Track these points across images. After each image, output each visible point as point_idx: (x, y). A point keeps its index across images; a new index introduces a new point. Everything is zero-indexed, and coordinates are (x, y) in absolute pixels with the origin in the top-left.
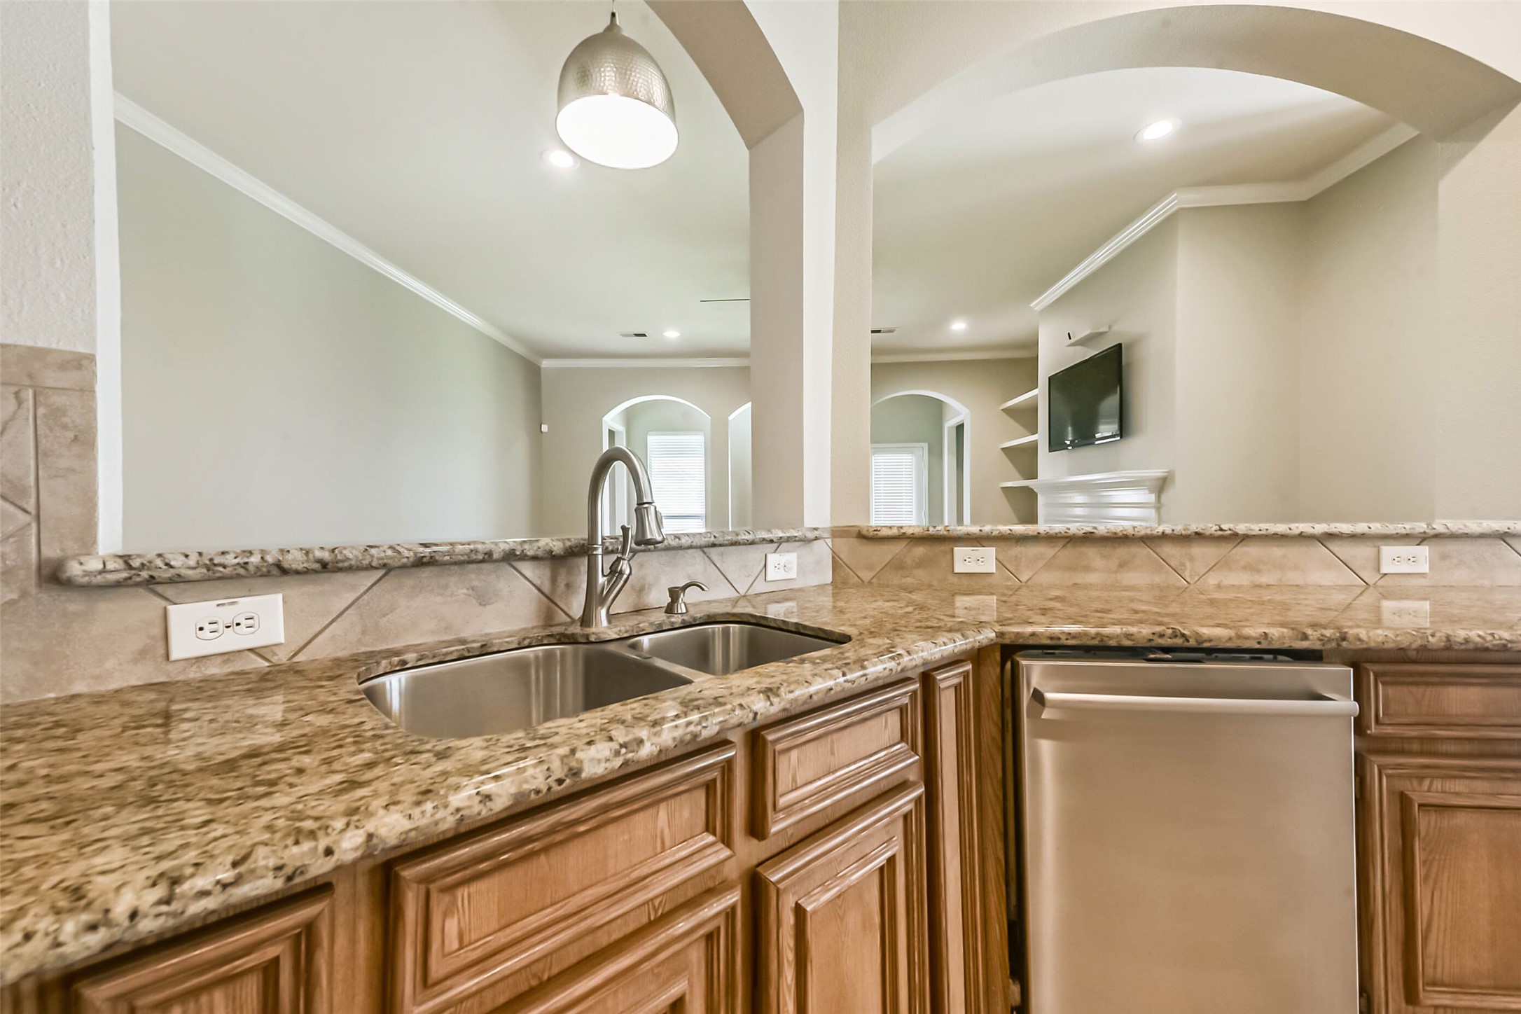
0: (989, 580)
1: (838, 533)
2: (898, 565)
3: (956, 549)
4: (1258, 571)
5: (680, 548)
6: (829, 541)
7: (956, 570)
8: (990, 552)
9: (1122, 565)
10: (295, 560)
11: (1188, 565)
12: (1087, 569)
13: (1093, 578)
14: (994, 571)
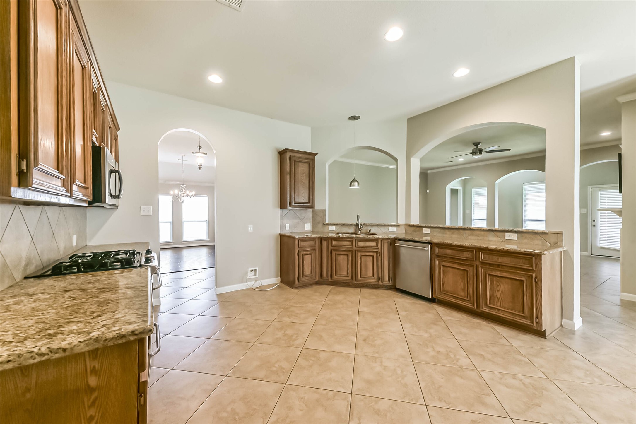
0: (428, 234)
1: (406, 225)
2: (414, 231)
3: (424, 229)
4: (479, 236)
5: (372, 225)
6: (404, 226)
7: (424, 232)
8: (429, 230)
9: (452, 233)
10: (335, 224)
11: (465, 234)
12: (446, 234)
13: (447, 236)
14: (430, 233)
